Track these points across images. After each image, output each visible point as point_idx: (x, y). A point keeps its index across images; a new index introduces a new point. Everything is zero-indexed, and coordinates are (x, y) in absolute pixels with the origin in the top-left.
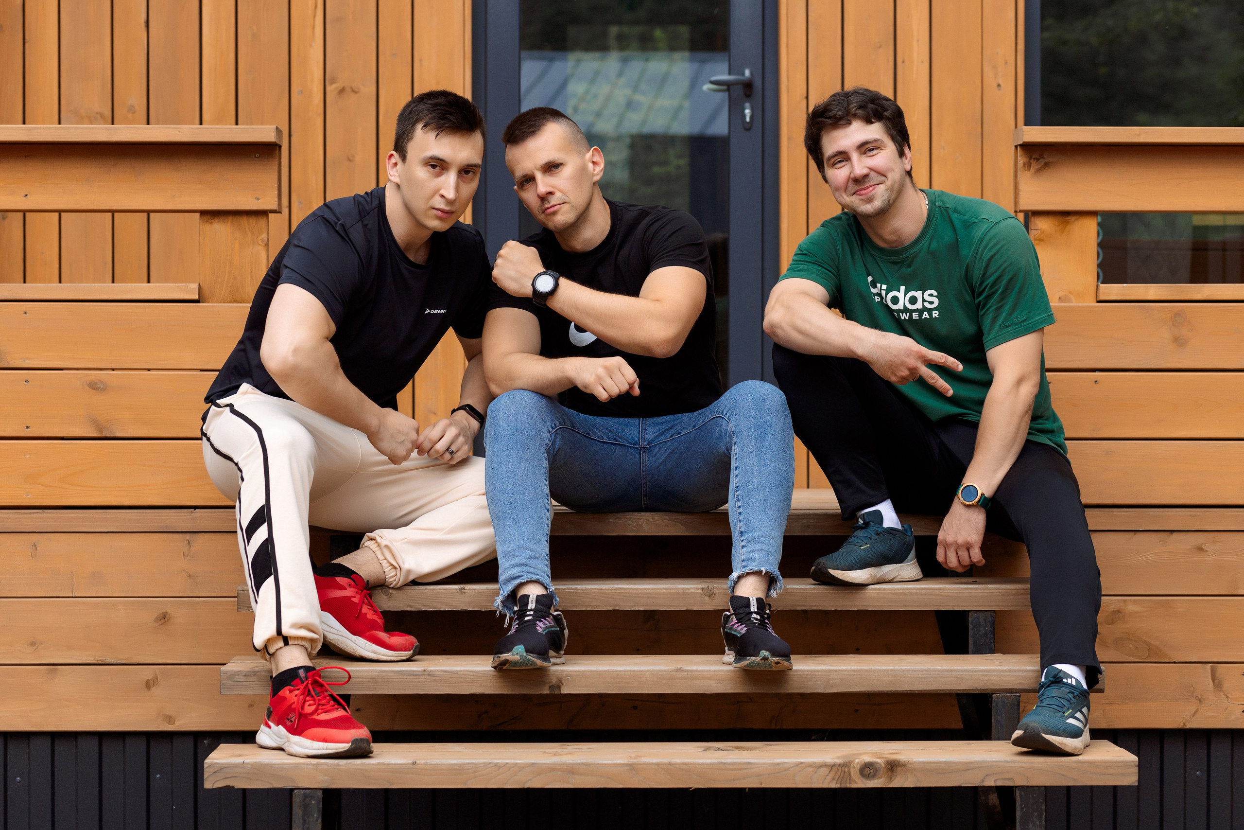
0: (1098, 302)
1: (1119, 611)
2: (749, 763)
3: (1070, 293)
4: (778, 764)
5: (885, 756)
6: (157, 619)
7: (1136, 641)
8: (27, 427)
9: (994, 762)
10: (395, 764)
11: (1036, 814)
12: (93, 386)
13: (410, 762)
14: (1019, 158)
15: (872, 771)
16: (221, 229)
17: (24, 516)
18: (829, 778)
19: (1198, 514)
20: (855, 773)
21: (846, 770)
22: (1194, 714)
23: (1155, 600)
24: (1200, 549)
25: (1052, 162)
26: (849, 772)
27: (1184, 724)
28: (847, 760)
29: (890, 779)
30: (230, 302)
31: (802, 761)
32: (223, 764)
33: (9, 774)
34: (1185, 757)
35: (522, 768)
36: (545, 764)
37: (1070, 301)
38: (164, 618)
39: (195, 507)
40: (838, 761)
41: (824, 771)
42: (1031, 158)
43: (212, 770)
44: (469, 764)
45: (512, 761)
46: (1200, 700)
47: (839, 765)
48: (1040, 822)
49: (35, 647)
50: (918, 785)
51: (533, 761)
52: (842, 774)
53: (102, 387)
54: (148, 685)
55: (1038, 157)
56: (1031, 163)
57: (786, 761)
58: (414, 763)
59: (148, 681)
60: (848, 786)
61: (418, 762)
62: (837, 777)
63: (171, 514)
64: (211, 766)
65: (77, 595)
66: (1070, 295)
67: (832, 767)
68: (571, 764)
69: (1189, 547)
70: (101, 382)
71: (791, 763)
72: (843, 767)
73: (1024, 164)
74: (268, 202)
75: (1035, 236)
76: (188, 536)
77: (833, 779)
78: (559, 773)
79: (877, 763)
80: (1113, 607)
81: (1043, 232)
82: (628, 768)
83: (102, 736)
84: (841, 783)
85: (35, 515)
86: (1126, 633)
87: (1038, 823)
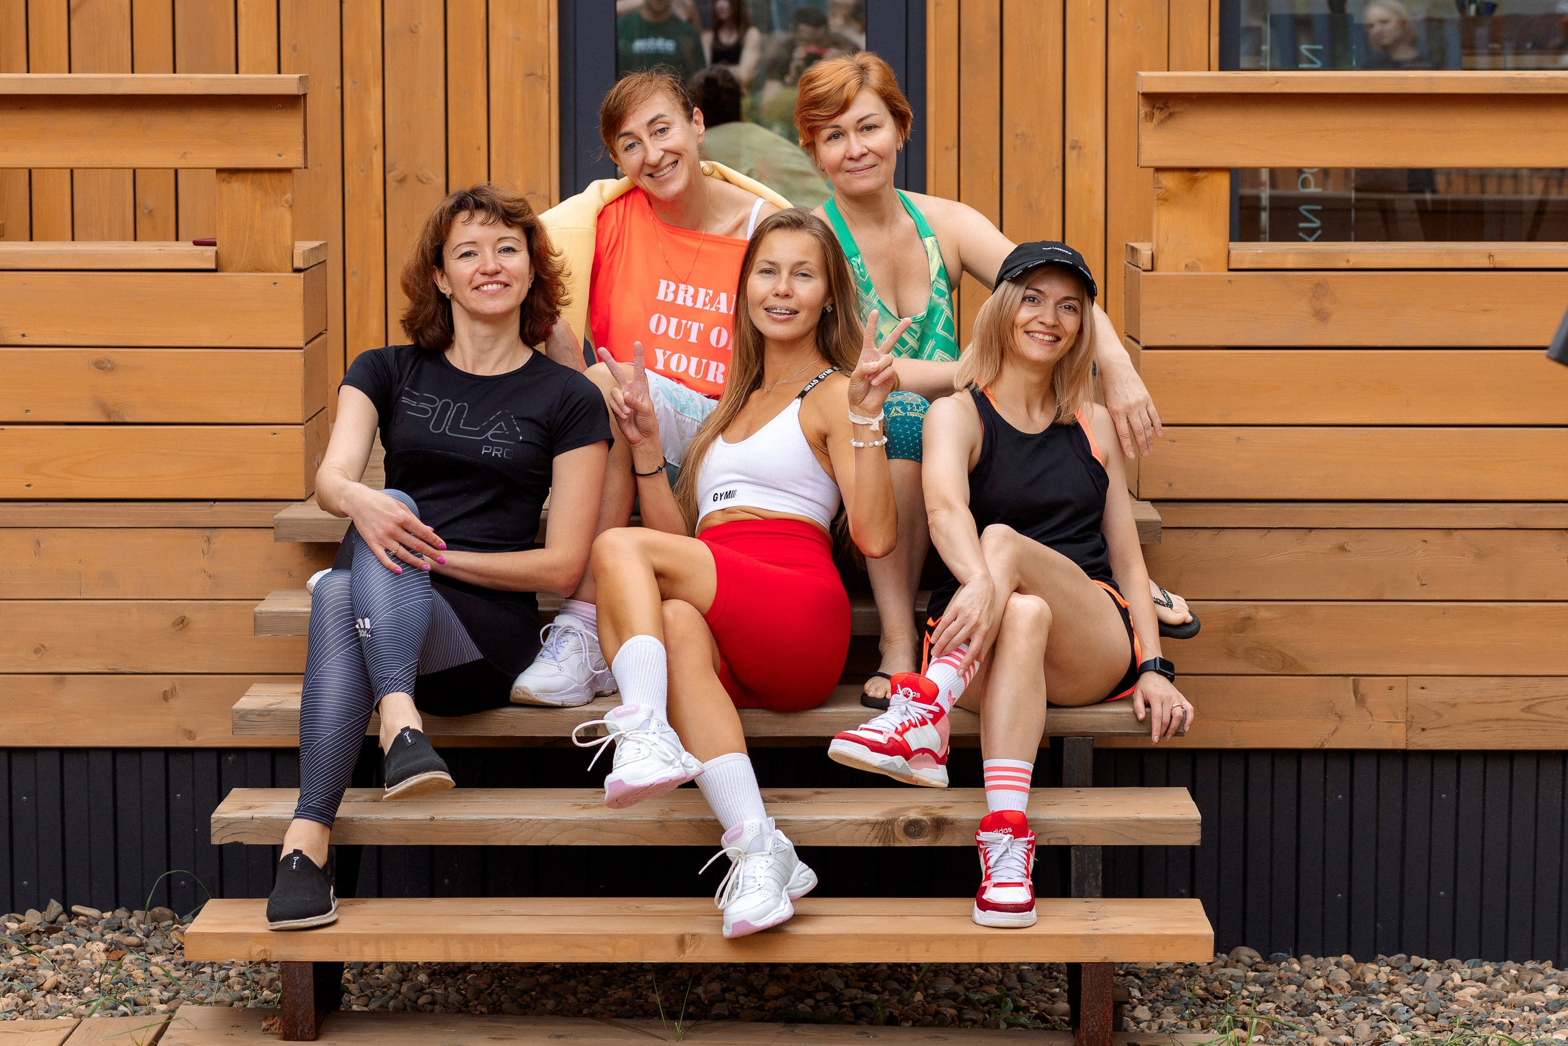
0: (1230, 270)
1: (1249, 618)
2: (786, 820)
3: (1199, 260)
4: (817, 821)
5: (933, 812)
6: (174, 624)
7: (1268, 652)
8: (27, 411)
9: (1047, 820)
10: (412, 820)
11: (1092, 874)
12: (100, 365)
13: (428, 817)
14: (1141, 108)
15: (917, 829)
16: (239, 188)
17: (25, 509)
18: (871, 836)
19: (1340, 509)
20: (898, 832)
21: (890, 828)
22: (1334, 732)
23: (1291, 606)
24: (1342, 549)
25: (1177, 112)
26: (893, 830)
27: (1322, 744)
28: (891, 817)
29: (937, 838)
30: (250, 271)
31: (843, 818)
32: (230, 819)
33: (14, 793)
34: (1325, 779)
35: (546, 824)
36: (569, 820)
37: (1198, 269)
38: (182, 623)
39: (215, 500)
40: (881, 818)
41: (866, 829)
42: (1153, 108)
43: (219, 825)
44: (490, 820)
45: (536, 817)
46: (1340, 717)
47: (883, 823)
48: (1097, 883)
49: (40, 655)
50: (966, 845)
51: (558, 818)
52: (886, 832)
53: (109, 366)
54: (166, 697)
55: (1162, 106)
56: (1154, 114)
57: (826, 817)
58: (432, 819)
59: (165, 692)
60: (892, 844)
61: (436, 817)
62: (880, 835)
63: (187, 508)
64: (218, 820)
65: (85, 597)
66: (1198, 262)
67: (874, 824)
68: (597, 820)
69: (1329, 546)
70: (109, 361)
71: (831, 821)
72: (885, 826)
73: (1146, 114)
74: (292, 158)
75: (1158, 195)
76: (207, 532)
77: (876, 838)
78: (585, 830)
79: (923, 821)
80: (1243, 613)
81: (1167, 190)
82: (658, 825)
83: (115, 751)
84: (884, 842)
85: (38, 509)
86: (1258, 642)
87: (1094, 884)
